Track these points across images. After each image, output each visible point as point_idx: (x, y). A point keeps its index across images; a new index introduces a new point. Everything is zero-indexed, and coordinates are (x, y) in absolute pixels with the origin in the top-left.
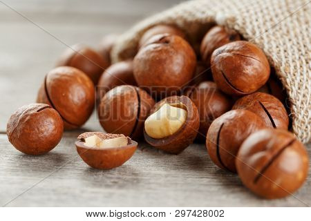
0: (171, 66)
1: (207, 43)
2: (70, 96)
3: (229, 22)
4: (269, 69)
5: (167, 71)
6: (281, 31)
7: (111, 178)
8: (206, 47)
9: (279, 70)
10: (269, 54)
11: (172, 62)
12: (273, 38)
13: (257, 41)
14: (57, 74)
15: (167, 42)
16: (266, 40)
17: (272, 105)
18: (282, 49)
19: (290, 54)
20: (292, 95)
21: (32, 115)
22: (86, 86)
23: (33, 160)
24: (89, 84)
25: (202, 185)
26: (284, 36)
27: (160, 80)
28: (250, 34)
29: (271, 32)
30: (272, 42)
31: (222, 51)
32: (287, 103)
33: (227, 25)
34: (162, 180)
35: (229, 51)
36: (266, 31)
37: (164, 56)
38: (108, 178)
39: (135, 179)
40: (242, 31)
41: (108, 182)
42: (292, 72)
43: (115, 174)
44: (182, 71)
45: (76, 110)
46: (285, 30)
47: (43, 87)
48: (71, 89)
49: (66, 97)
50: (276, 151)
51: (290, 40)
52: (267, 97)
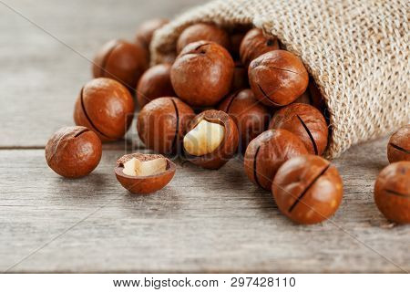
0: (208, 78)
1: (245, 48)
2: (108, 112)
3: (266, 26)
4: (307, 78)
5: (204, 84)
6: (320, 35)
7: (151, 204)
8: (244, 52)
9: (318, 79)
10: (307, 62)
11: (209, 74)
12: (311, 43)
13: (295, 48)
14: (93, 88)
15: (203, 52)
16: (304, 46)
17: (311, 118)
18: (320, 55)
19: (329, 61)
20: (330, 105)
21: (69, 141)
22: (124, 99)
23: (74, 184)
24: (126, 96)
25: (240, 208)
26: (323, 41)
27: (198, 92)
28: (288, 40)
29: (309, 36)
30: (310, 49)
31: (259, 64)
32: (327, 114)
33: (265, 29)
34: (201, 205)
35: (266, 64)
36: (305, 36)
37: (200, 67)
38: (148, 204)
39: (174, 205)
40: (280, 37)
41: (148, 209)
42: (330, 81)
43: (155, 198)
44: (220, 82)
45: (114, 125)
46: (323, 33)
47: (80, 101)
48: (107, 105)
49: (104, 112)
50: (309, 182)
51: (328, 45)
52: (305, 110)
